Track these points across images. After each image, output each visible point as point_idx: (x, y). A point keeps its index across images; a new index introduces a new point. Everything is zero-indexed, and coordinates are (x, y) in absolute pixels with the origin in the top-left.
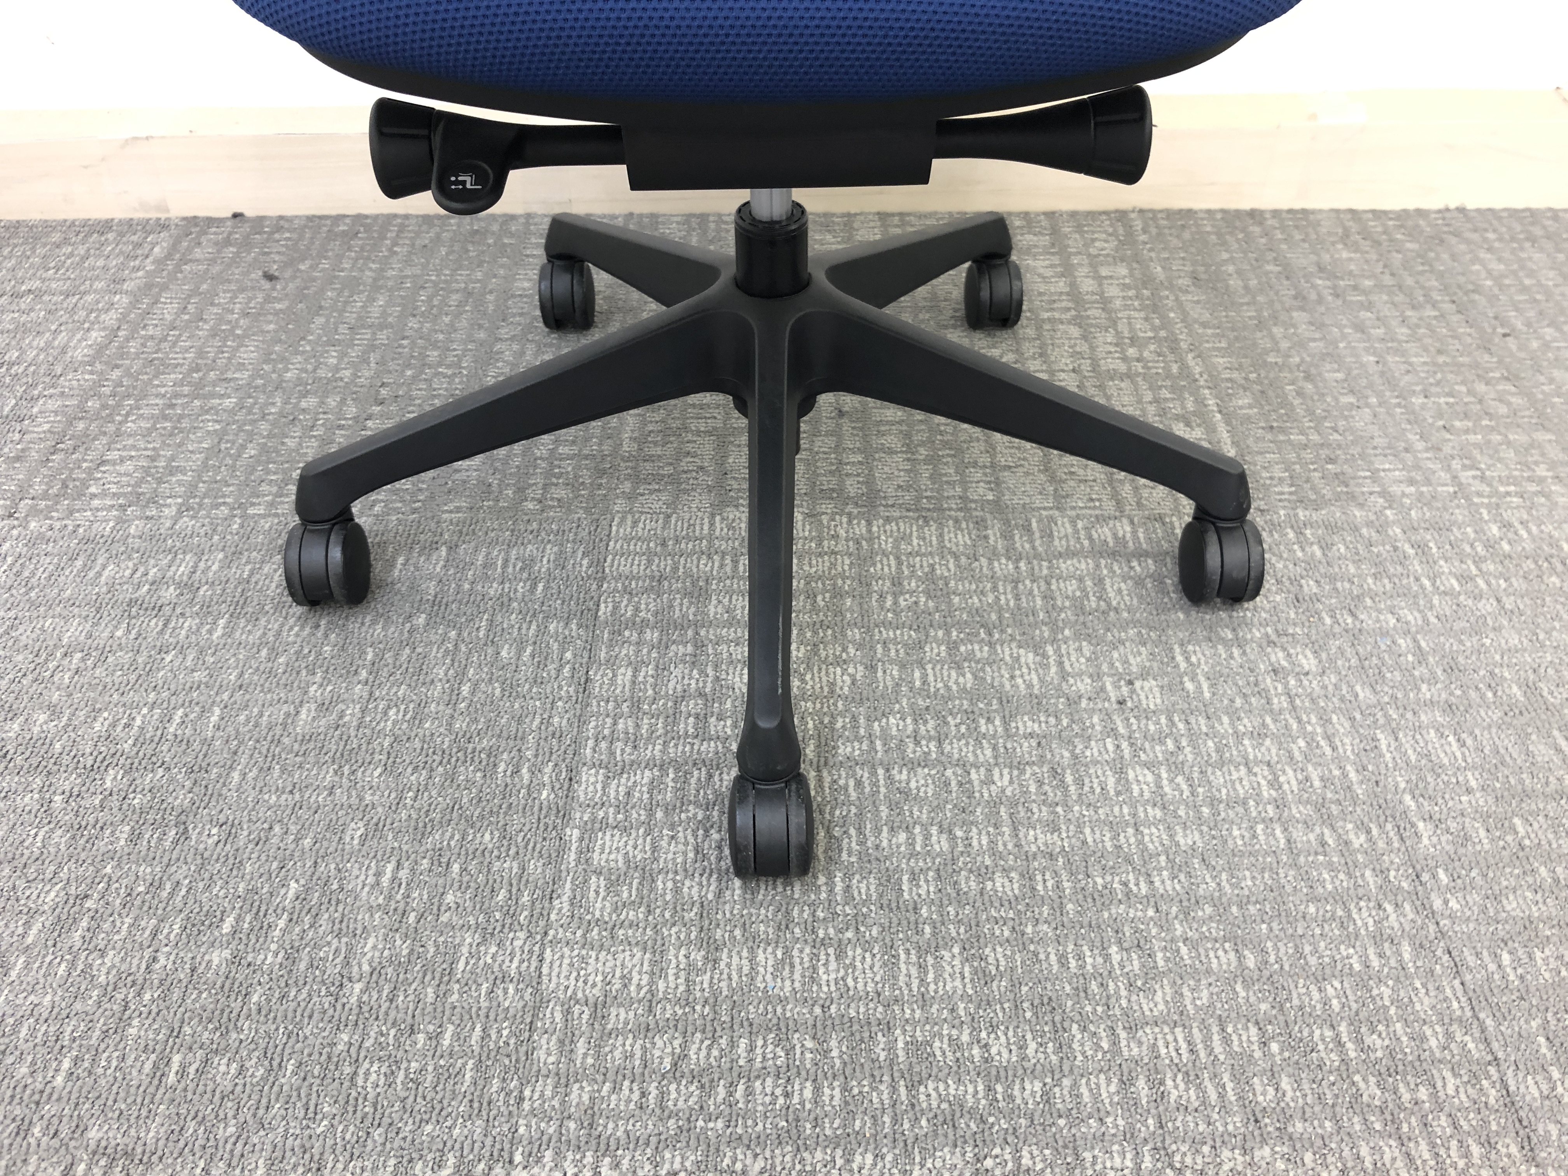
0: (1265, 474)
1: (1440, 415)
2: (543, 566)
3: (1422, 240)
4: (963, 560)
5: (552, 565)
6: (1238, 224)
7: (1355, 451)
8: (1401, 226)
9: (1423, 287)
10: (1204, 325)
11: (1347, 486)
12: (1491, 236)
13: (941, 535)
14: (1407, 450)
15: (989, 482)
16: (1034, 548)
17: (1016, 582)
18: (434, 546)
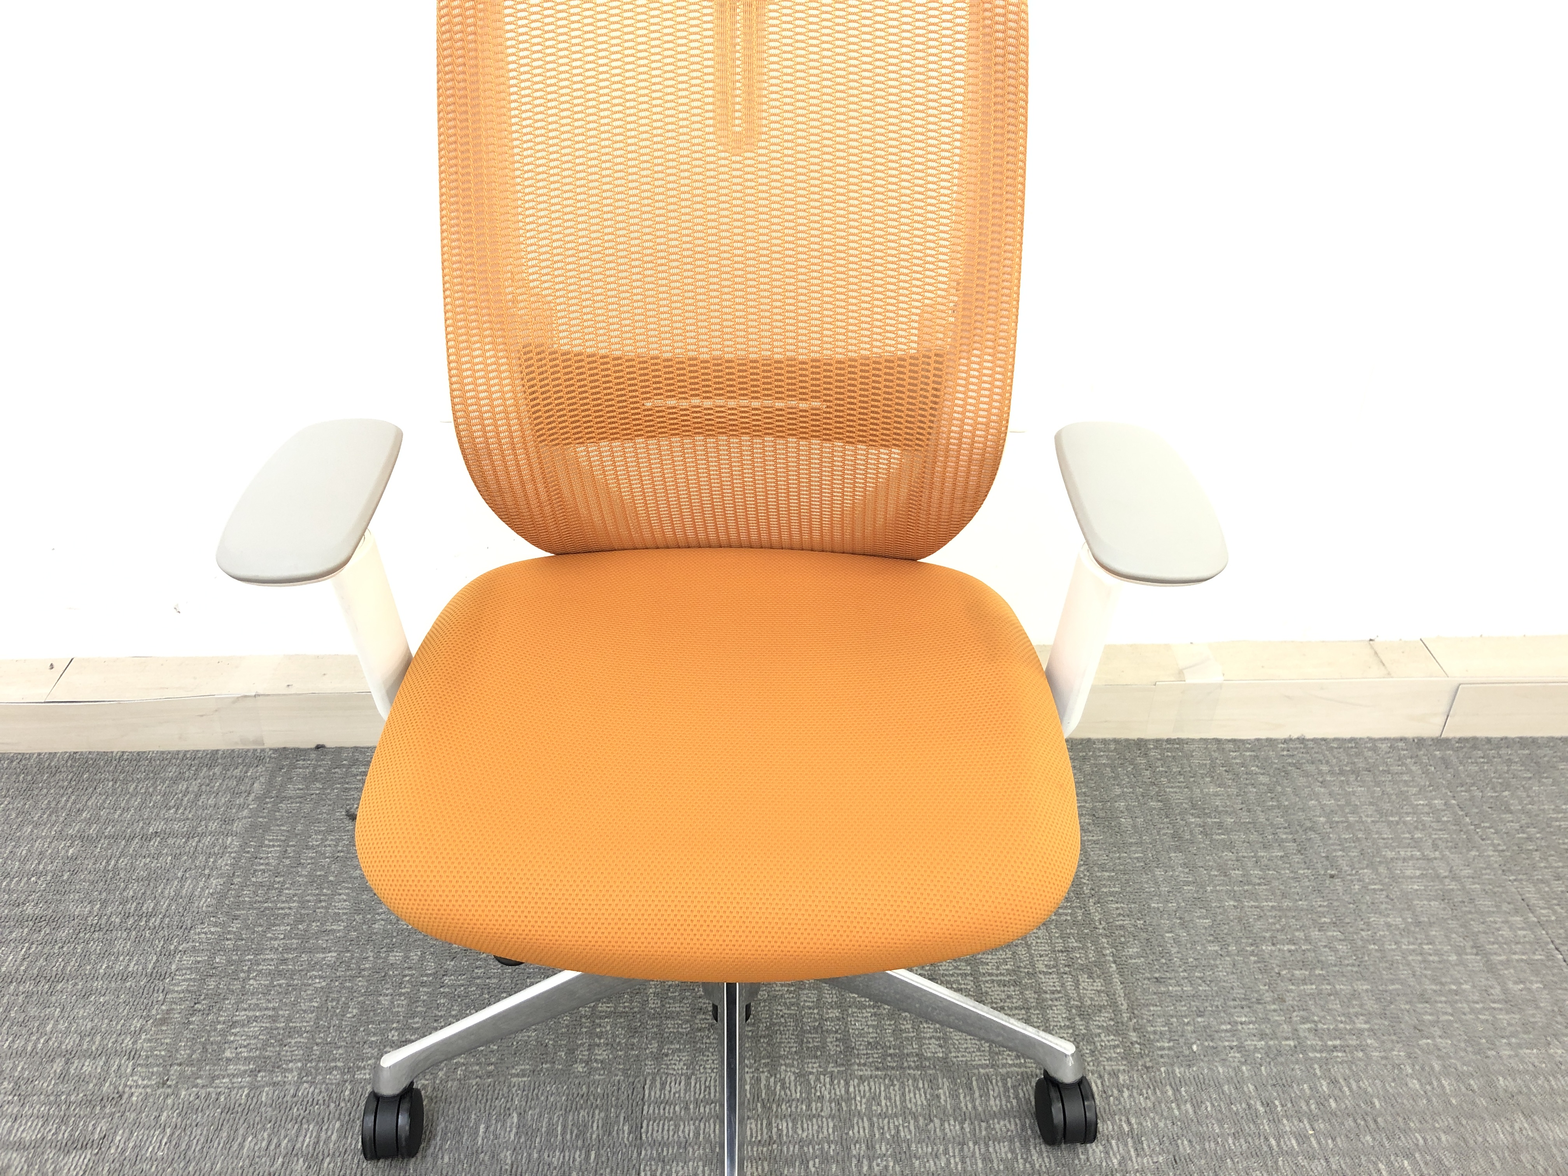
0: (1150, 1029)
1: (1284, 965)
2: (595, 1131)
3: (1271, 772)
4: (921, 1121)
5: (601, 1132)
6: (1128, 755)
7: (1218, 1002)
8: (1257, 757)
9: (1272, 824)
10: (1103, 868)
11: (1212, 1040)
12: (1325, 768)
13: (903, 1094)
14: (1258, 1001)
15: (939, 1038)
16: (974, 1107)
17: (962, 1144)
18: (506, 1113)
